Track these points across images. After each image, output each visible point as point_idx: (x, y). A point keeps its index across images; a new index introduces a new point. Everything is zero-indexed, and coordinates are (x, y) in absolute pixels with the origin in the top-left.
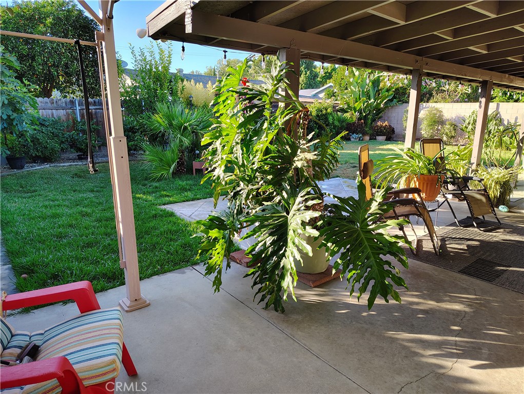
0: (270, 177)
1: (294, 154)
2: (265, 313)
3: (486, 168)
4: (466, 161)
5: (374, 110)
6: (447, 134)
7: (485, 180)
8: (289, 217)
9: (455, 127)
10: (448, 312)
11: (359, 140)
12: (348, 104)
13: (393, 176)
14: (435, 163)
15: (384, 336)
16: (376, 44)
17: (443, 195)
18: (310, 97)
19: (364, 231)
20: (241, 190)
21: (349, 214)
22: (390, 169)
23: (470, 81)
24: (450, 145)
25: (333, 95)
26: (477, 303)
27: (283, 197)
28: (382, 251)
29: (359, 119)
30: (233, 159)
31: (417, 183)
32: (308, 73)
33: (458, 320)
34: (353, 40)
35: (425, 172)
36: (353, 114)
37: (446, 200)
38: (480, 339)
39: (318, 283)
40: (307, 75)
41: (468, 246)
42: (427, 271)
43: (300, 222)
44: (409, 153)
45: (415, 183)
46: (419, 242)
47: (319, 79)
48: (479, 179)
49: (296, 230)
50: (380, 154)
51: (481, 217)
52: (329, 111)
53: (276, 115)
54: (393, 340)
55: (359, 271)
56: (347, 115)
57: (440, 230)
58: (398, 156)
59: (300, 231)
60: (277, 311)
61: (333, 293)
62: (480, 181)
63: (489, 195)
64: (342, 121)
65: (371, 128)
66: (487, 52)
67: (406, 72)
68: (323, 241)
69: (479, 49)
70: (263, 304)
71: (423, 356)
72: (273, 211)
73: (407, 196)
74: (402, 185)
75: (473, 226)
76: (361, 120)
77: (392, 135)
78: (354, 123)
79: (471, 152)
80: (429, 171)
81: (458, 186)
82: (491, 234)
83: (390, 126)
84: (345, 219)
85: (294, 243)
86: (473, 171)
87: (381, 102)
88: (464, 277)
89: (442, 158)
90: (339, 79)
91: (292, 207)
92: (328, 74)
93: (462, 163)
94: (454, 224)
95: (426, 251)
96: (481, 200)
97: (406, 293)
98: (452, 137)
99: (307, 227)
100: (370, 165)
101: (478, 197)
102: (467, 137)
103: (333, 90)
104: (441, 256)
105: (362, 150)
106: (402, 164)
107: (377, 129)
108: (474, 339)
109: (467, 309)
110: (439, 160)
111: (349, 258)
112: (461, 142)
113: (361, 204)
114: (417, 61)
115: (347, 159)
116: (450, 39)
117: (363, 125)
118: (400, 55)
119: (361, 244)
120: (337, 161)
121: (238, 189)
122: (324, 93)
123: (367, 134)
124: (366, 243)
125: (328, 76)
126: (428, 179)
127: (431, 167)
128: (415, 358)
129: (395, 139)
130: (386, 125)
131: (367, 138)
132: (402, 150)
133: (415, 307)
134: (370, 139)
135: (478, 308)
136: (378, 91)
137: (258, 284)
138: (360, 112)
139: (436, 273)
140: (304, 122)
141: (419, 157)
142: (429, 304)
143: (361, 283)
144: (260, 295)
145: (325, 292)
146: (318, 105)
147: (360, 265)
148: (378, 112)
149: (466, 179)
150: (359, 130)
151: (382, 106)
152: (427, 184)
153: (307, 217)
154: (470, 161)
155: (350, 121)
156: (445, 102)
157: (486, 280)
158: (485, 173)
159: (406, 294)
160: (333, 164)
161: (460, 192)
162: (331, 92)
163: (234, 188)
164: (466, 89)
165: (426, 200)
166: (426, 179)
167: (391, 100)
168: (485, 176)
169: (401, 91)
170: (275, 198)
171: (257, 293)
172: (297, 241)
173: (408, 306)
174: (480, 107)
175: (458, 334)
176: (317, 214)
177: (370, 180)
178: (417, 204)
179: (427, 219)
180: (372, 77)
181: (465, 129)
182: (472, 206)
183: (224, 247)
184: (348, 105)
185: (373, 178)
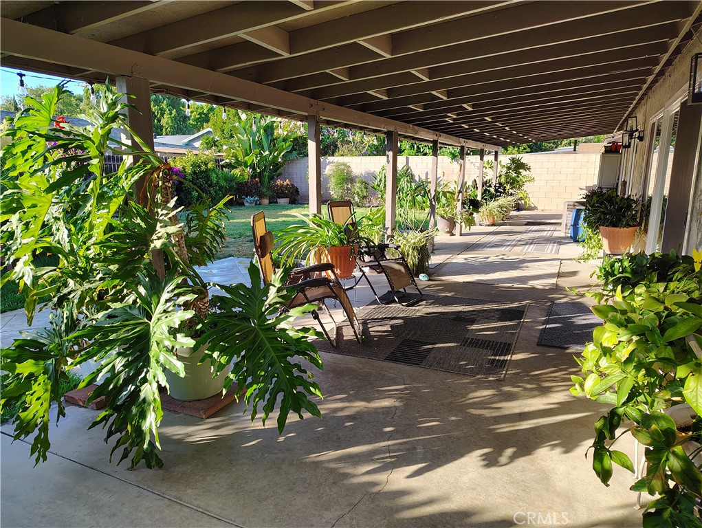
0: (114, 267)
1: (151, 229)
2: (131, 476)
3: (402, 233)
4: (381, 226)
5: (271, 165)
6: (359, 195)
7: (402, 246)
8: (151, 323)
9: (365, 185)
10: (376, 410)
11: (256, 204)
12: (236, 157)
13: (300, 251)
14: (347, 231)
15: (306, 463)
16: (258, 80)
17: (360, 268)
18: (180, 147)
19: (263, 330)
20: (71, 291)
21: (241, 309)
22: (295, 242)
23: (375, 131)
24: (363, 206)
25: (214, 144)
26: (407, 394)
27: (139, 294)
28: (288, 352)
29: (253, 177)
30: (54, 244)
31: (329, 257)
32: (174, 112)
33: (388, 419)
34: (226, 73)
35: (337, 242)
36: (244, 170)
37: (364, 274)
38: (414, 437)
39: (213, 411)
40: (173, 115)
41: (392, 326)
42: (350, 366)
43: (166, 329)
44: (316, 220)
45: (327, 257)
46: (339, 329)
47: (191, 122)
48: (395, 247)
49: (162, 342)
50: (284, 221)
51: (402, 290)
52: (210, 166)
53: (119, 175)
54: (317, 464)
55: (262, 385)
56: (237, 172)
57: (360, 311)
58: (303, 224)
59: (167, 343)
60: (149, 467)
61: (235, 421)
62: (396, 249)
63: (407, 264)
64: (230, 179)
65: (270, 188)
66: (387, 98)
67: (302, 119)
68: (206, 352)
69: (379, 94)
70: (128, 462)
71: (354, 476)
72: (125, 317)
73: (320, 274)
74: (312, 261)
75: (394, 301)
76: (255, 178)
77: (296, 197)
78: (246, 183)
79: (384, 214)
80: (341, 240)
81: (375, 257)
82: (414, 308)
83: (292, 185)
84: (236, 316)
85: (158, 362)
86: (388, 237)
87: (279, 155)
88: (391, 364)
89: (353, 224)
90: (219, 124)
91: (155, 309)
92: (203, 116)
93: (376, 228)
94: (374, 302)
95: (347, 340)
96: (400, 271)
97: (329, 398)
98: (364, 197)
99: (178, 335)
100: (268, 238)
101: (397, 267)
102: (380, 196)
103: (213, 139)
104: (365, 344)
105: (256, 218)
106: (309, 235)
107: (277, 190)
108: (407, 438)
109: (397, 404)
110: (350, 227)
111: (245, 369)
112: (375, 202)
113: (256, 292)
114: (312, 106)
115: (242, 231)
116: (346, 80)
117: (259, 184)
118: (290, 96)
119: (260, 347)
120: (222, 237)
121: (65, 291)
122: (201, 142)
123: (266, 196)
124: (268, 345)
125: (204, 119)
126: (341, 251)
127: (343, 236)
128: (345, 482)
129: (299, 202)
130: (288, 184)
131: (266, 201)
132: (308, 215)
133: (340, 414)
134: (270, 203)
135: (409, 399)
136: (273, 140)
137: (115, 433)
138: (253, 167)
139: (361, 366)
140: (166, 184)
141: (327, 224)
142: (355, 407)
143: (266, 400)
144: (120, 451)
145: (223, 421)
146: (193, 159)
147: (262, 376)
148: (276, 168)
149: (383, 247)
150: (254, 191)
151: (280, 160)
152: (340, 257)
153: (175, 320)
154: (384, 226)
155: (241, 180)
156: (352, 155)
157: (414, 364)
158: (401, 238)
159: (328, 401)
160: (217, 241)
161: (377, 263)
162: (210, 139)
163: (58, 291)
164: (372, 140)
165: (341, 277)
166: (338, 251)
167: (290, 152)
168: (401, 242)
169: (301, 141)
170: (127, 298)
171: (114, 449)
172: (162, 360)
173: (332, 415)
174: (388, 162)
175: (390, 436)
176: (189, 314)
177: (271, 258)
178: (331, 284)
179: (344, 300)
180: (263, 123)
181: (377, 188)
182: (392, 278)
183: (49, 387)
184: (237, 159)
185: (275, 255)
